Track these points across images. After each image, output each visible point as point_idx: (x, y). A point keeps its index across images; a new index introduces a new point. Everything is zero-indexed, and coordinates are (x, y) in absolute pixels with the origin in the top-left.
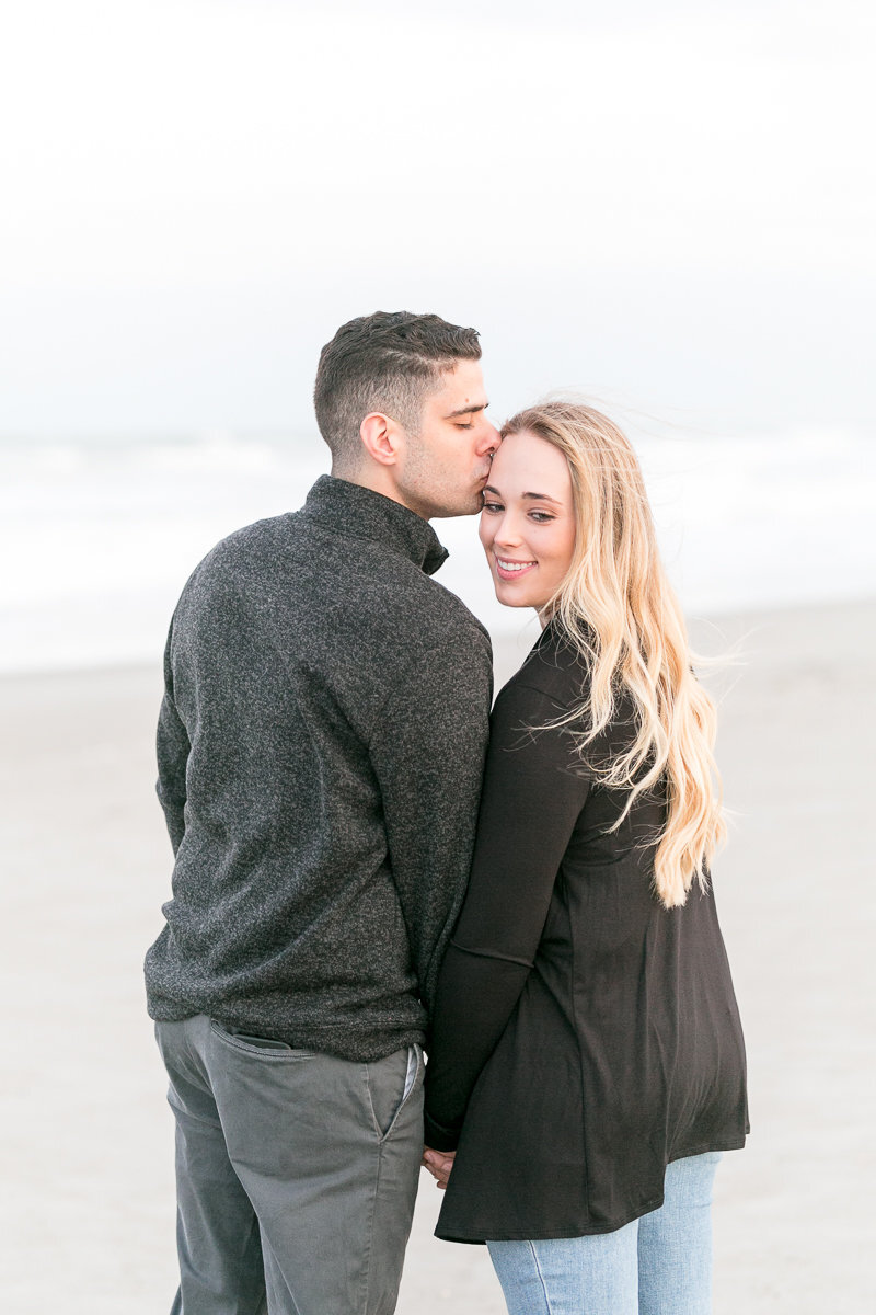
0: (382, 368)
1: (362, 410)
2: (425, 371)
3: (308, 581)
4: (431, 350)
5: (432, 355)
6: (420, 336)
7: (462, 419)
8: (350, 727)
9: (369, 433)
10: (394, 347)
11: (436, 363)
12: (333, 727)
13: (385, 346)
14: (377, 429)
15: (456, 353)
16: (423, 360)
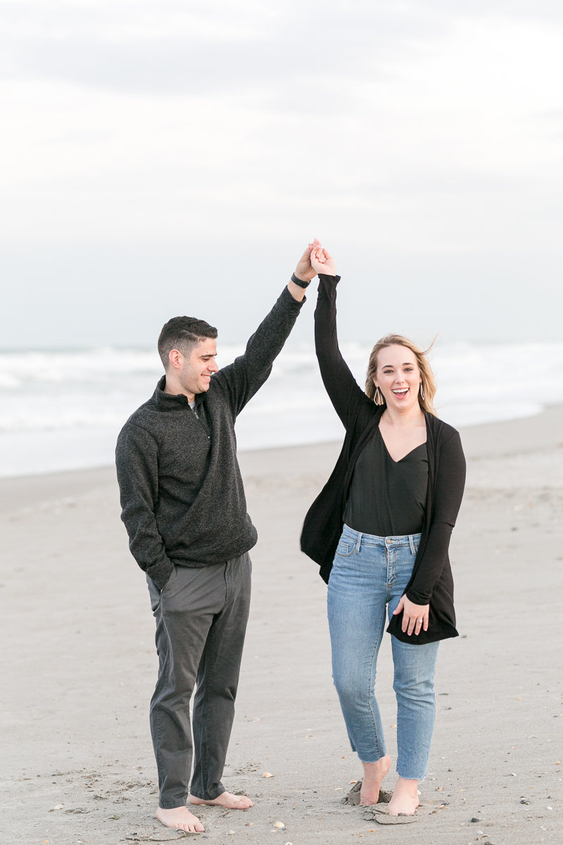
0: (180, 336)
1: (171, 348)
2: (195, 340)
4: (198, 333)
5: (198, 335)
6: (195, 327)
7: (207, 358)
9: (172, 356)
10: (186, 329)
11: (199, 338)
13: (183, 328)
14: (175, 355)
15: (207, 336)
16: (195, 336)
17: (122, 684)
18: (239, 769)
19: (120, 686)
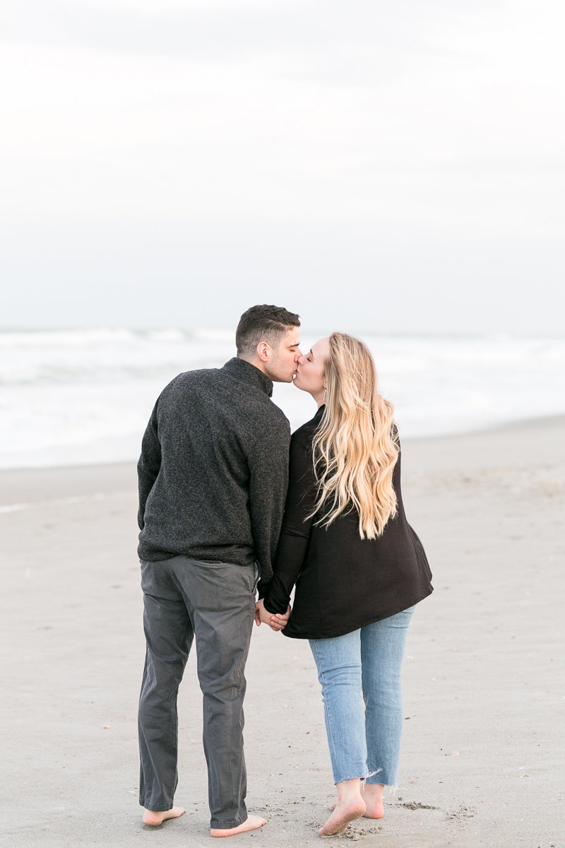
0: (267, 326)
1: (258, 340)
2: (283, 329)
3: (228, 395)
4: (286, 322)
5: (286, 324)
6: (281, 315)
7: (292, 348)
8: (242, 451)
9: (260, 349)
10: (272, 319)
11: (286, 327)
12: (235, 451)
13: (269, 318)
14: (263, 348)
15: (293, 324)
16: (282, 325)
17: (286, 706)
18: (451, 813)
19: (284, 708)
